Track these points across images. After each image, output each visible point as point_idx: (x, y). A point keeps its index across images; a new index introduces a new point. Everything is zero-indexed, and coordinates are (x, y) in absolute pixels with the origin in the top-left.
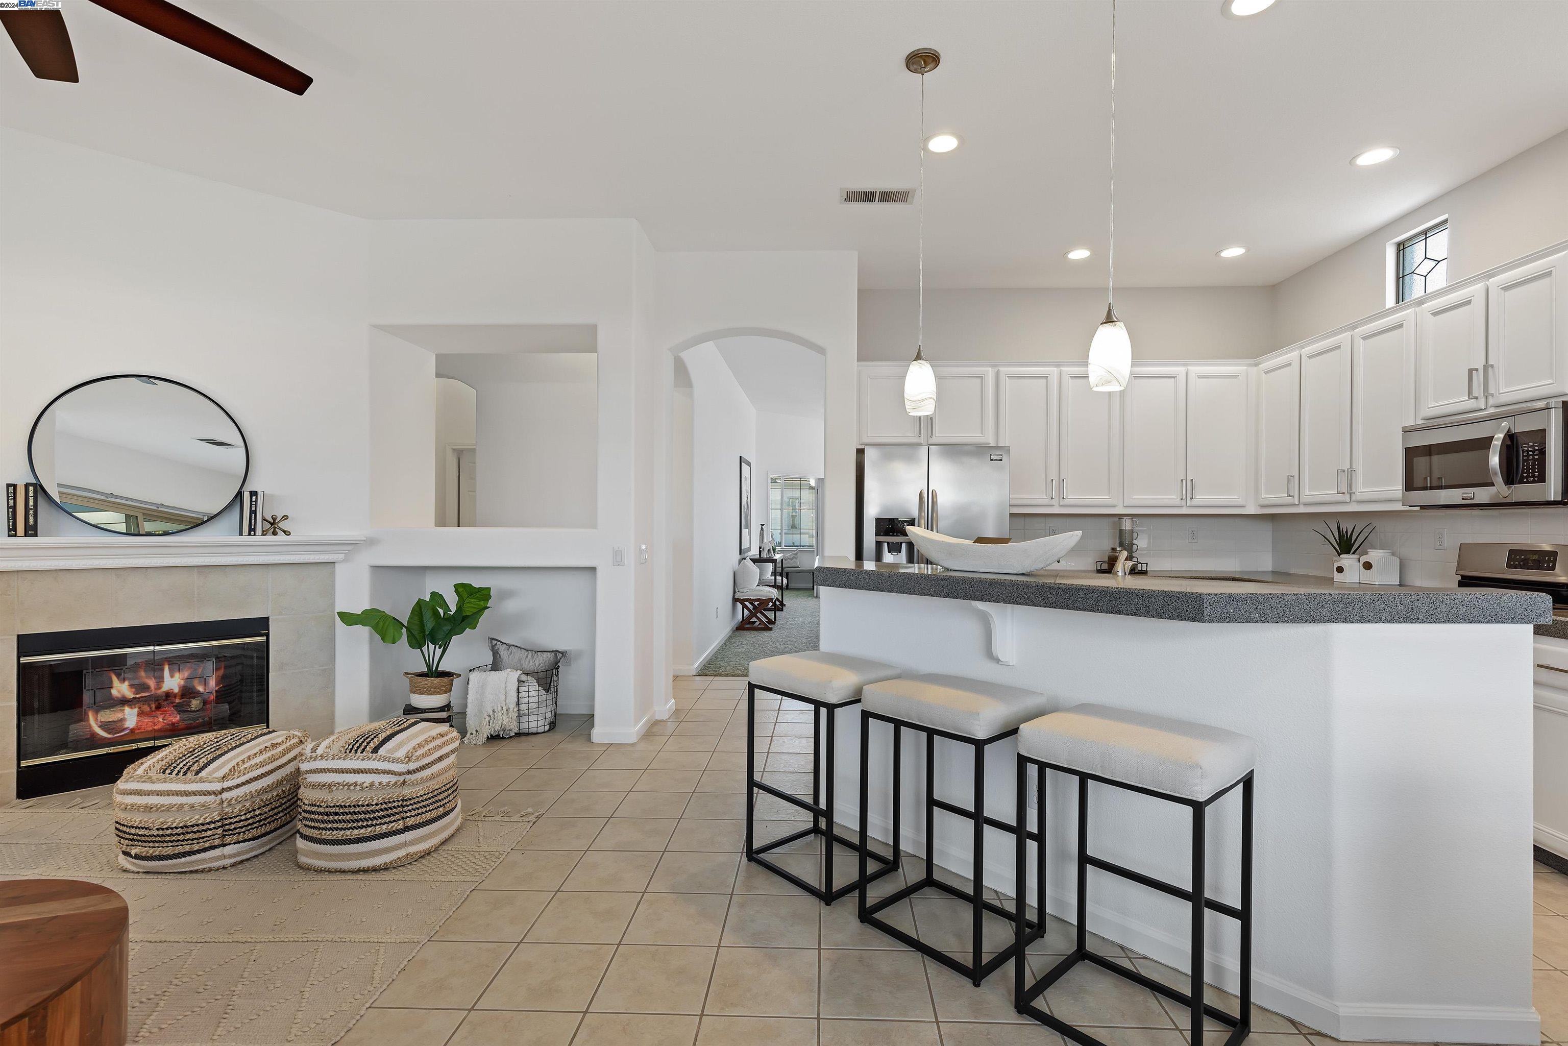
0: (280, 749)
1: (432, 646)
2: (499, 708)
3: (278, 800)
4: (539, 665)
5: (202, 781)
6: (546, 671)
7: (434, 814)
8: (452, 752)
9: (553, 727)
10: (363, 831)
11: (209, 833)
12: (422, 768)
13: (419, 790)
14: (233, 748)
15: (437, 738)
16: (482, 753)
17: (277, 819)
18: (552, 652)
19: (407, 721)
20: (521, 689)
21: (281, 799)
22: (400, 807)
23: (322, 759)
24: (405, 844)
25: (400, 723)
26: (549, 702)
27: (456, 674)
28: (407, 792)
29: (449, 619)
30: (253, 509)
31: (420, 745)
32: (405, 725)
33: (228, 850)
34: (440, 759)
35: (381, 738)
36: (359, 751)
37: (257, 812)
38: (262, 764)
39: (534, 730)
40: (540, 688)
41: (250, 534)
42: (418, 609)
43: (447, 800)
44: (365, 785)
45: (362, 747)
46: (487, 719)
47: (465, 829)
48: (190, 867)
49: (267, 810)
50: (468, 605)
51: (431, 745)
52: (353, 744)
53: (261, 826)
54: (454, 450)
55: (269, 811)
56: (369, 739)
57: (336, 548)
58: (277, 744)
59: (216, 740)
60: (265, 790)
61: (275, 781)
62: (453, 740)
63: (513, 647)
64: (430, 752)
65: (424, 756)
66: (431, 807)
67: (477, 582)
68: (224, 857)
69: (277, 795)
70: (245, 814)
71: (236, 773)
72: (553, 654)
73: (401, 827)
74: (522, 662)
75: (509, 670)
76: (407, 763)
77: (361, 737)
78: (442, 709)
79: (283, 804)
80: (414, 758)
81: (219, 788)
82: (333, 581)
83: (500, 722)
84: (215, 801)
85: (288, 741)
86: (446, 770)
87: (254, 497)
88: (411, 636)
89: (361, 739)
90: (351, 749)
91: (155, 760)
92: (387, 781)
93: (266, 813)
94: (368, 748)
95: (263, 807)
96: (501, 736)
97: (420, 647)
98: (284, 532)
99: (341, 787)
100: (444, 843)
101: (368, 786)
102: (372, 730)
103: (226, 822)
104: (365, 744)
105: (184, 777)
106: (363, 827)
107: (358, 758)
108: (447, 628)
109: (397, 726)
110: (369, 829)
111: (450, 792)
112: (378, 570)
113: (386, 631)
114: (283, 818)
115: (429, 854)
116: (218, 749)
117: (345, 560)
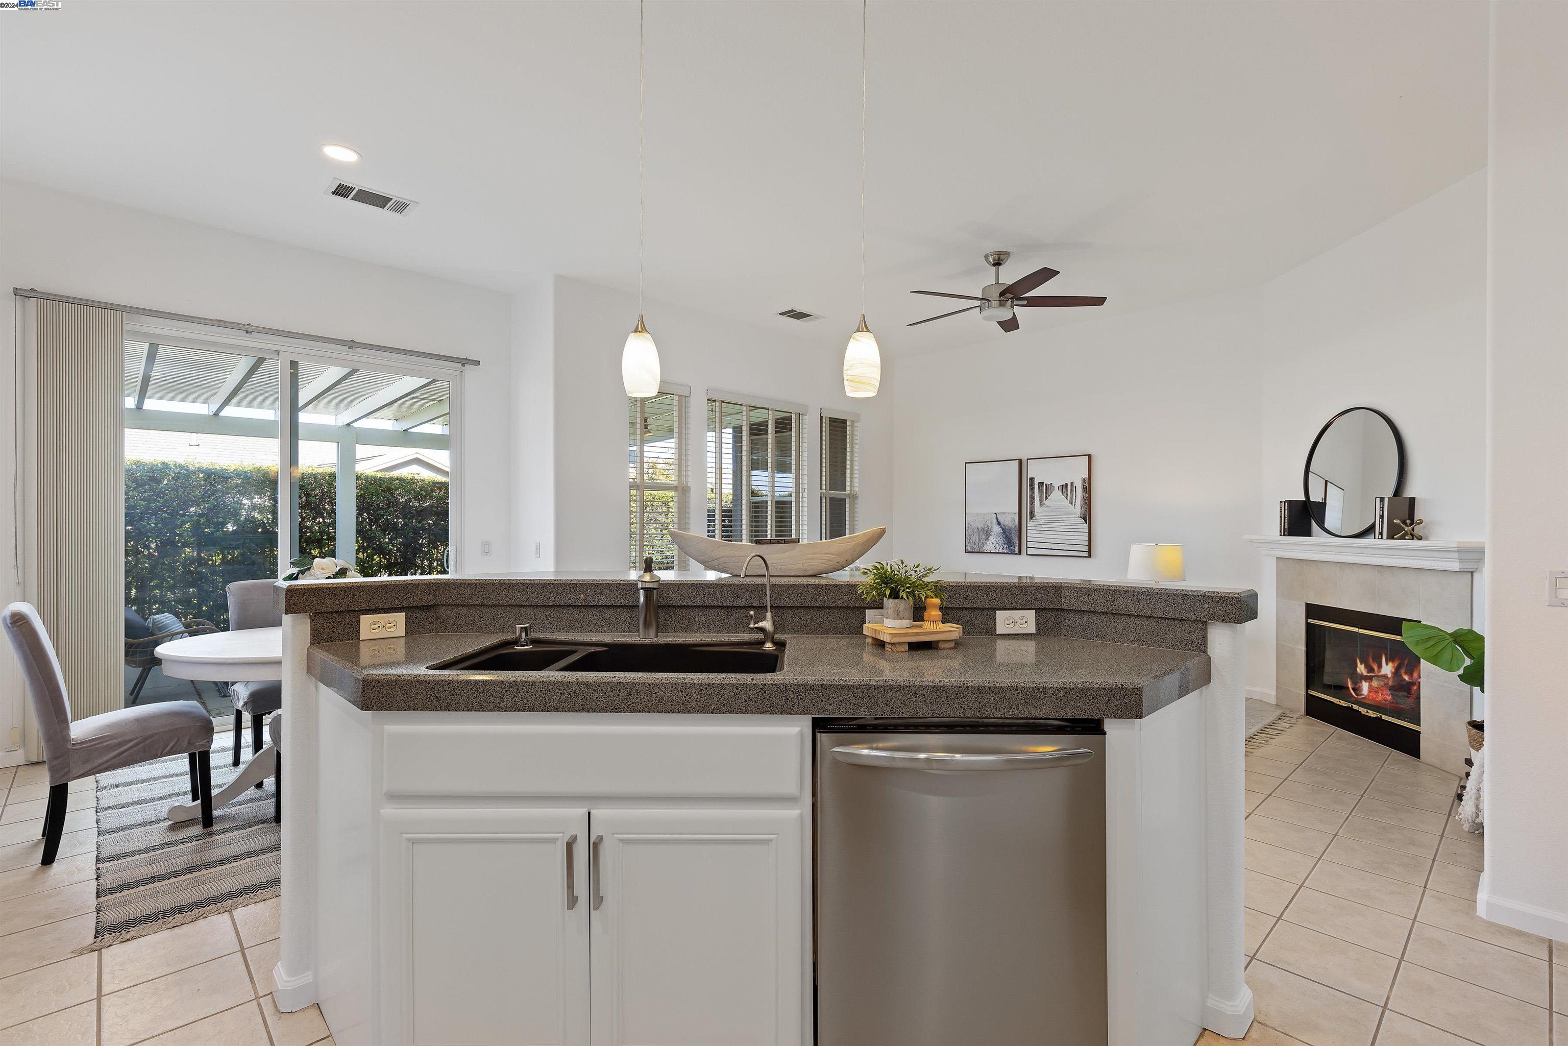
117: (1476, 571)
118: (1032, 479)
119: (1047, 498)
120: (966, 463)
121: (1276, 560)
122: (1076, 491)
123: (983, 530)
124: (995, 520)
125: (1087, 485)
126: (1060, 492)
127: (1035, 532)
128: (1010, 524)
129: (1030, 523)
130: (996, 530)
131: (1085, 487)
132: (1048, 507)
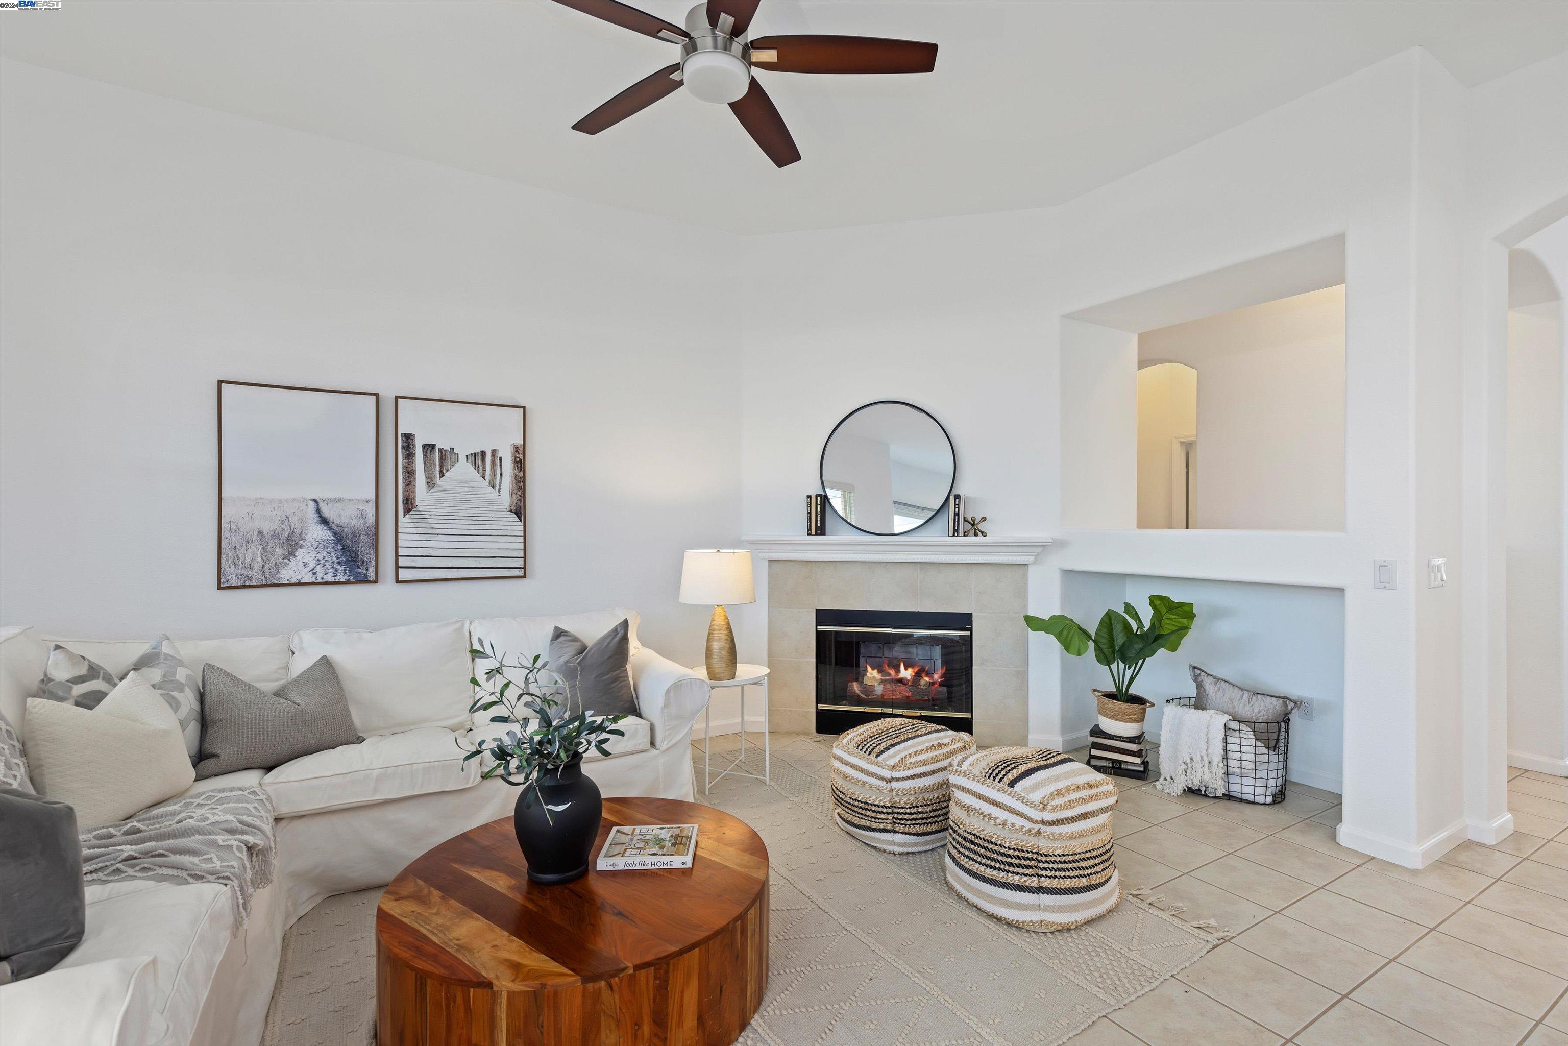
0: (944, 750)
1: (1122, 665)
2: (1199, 758)
3: (939, 803)
4: (1259, 712)
5: (878, 764)
6: (1267, 723)
7: (1075, 883)
8: (1103, 810)
9: (1280, 800)
10: (995, 873)
11: (882, 816)
12: (1058, 822)
13: (1057, 848)
14: (909, 739)
15: (1083, 788)
16: (1176, 808)
17: (938, 822)
18: (1279, 697)
19: (1056, 755)
20: (1229, 739)
21: (942, 802)
22: (1034, 860)
23: (964, 776)
24: (1038, 907)
25: (1049, 756)
26: (1273, 766)
27: (1149, 702)
28: (1043, 845)
29: (1143, 637)
30: (957, 511)
31: (1059, 793)
32: (1053, 760)
33: (898, 838)
34: (1085, 816)
35: (1020, 770)
36: (997, 779)
37: (920, 809)
38: (925, 763)
39: (1250, 798)
40: (1259, 744)
41: (954, 535)
42: (1107, 620)
43: (1093, 870)
44: (998, 821)
45: (1000, 776)
46: (1184, 767)
47: (1120, 913)
48: (873, 843)
49: (928, 810)
50: (1168, 622)
51: (1074, 796)
52: (993, 768)
53: (924, 824)
54: (1182, 443)
55: (931, 812)
56: (1009, 768)
57: (1025, 550)
58: (943, 744)
59: (899, 727)
60: (926, 790)
61: (937, 783)
62: (1107, 795)
63: (1223, 683)
64: (1070, 804)
65: (1062, 807)
66: (1071, 874)
67: (1177, 596)
68: (893, 843)
69: (938, 798)
70: (910, 808)
71: (903, 766)
72: (1281, 701)
73: (1034, 884)
74: (1235, 704)
75: (1212, 711)
76: (1041, 811)
77: (1002, 763)
78: (1131, 740)
79: (944, 808)
80: (1049, 807)
81: (889, 777)
82: (1027, 584)
83: (1200, 775)
84: (886, 788)
85: (953, 744)
86: (1095, 831)
87: (957, 500)
88: (1098, 649)
89: (1002, 765)
90: (991, 774)
91: (855, 734)
92: (1021, 824)
93: (927, 812)
94: (1005, 779)
95: (925, 805)
96: (1203, 793)
97: (1109, 664)
98: (982, 533)
99: (977, 815)
100: (1089, 922)
101: (1001, 823)
102: (1018, 756)
103: (896, 810)
104: (1003, 773)
105: (868, 757)
106: (995, 868)
107: (995, 788)
108: (1138, 646)
109: (1044, 758)
110: (1002, 874)
111: (1097, 861)
112: (1068, 574)
113: (1071, 640)
114: (944, 823)
115: (1069, 930)
116: (897, 737)
117: (1034, 563)
118: (408, 438)
119: (442, 475)
120: (220, 382)
121: (767, 564)
122: (501, 466)
123: (276, 535)
124: (312, 515)
125: (521, 457)
126: (470, 466)
127: (417, 537)
128: (355, 521)
129: (404, 520)
130: (315, 536)
131: (518, 460)
132: (444, 490)
